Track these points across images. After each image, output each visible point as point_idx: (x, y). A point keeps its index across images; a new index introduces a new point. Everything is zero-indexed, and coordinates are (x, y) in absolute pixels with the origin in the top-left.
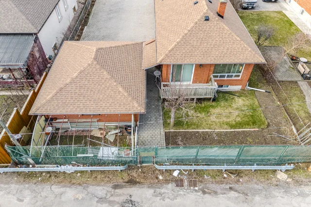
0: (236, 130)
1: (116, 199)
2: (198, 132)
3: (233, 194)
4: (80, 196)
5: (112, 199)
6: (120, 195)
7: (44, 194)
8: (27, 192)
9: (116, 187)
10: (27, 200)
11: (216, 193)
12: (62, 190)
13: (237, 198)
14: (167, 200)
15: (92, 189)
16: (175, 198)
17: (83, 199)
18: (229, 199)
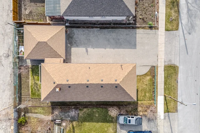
0: (30, 88)
1: (9, 52)
2: (29, 76)
3: (10, 82)
4: (10, 43)
5: (9, 51)
6: (10, 53)
7: (11, 34)
8: (11, 30)
9: (12, 52)
10: (9, 31)
11: (11, 77)
12: (12, 38)
13: (9, 82)
14: (9, 65)
15: (12, 46)
16: (9, 67)
17: (9, 44)
18: (9, 80)
